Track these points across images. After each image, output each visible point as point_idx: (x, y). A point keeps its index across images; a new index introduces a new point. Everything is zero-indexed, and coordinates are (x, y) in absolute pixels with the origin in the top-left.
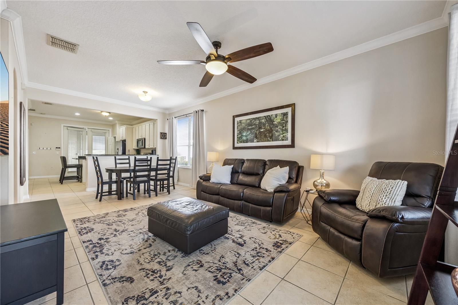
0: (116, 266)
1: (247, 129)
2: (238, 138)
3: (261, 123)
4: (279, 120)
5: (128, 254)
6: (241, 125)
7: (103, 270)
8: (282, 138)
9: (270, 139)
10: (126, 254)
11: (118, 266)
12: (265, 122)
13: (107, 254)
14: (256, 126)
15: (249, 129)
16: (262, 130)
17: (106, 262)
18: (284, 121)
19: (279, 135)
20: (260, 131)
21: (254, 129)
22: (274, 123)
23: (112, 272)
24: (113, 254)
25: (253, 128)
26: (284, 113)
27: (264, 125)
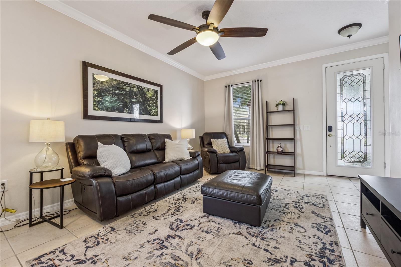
0: (318, 224)
1: (111, 92)
2: (94, 101)
3: (132, 91)
4: (151, 95)
5: (301, 226)
6: (101, 83)
7: (329, 228)
8: (153, 113)
9: (143, 112)
10: (303, 228)
11: (316, 224)
12: (137, 92)
13: (320, 240)
14: (126, 93)
15: (115, 94)
17: (324, 232)
18: (154, 98)
19: (151, 110)
20: (131, 100)
21: (123, 96)
22: (146, 96)
23: (323, 222)
24: (314, 236)
25: (122, 94)
26: (155, 90)
27: (136, 95)
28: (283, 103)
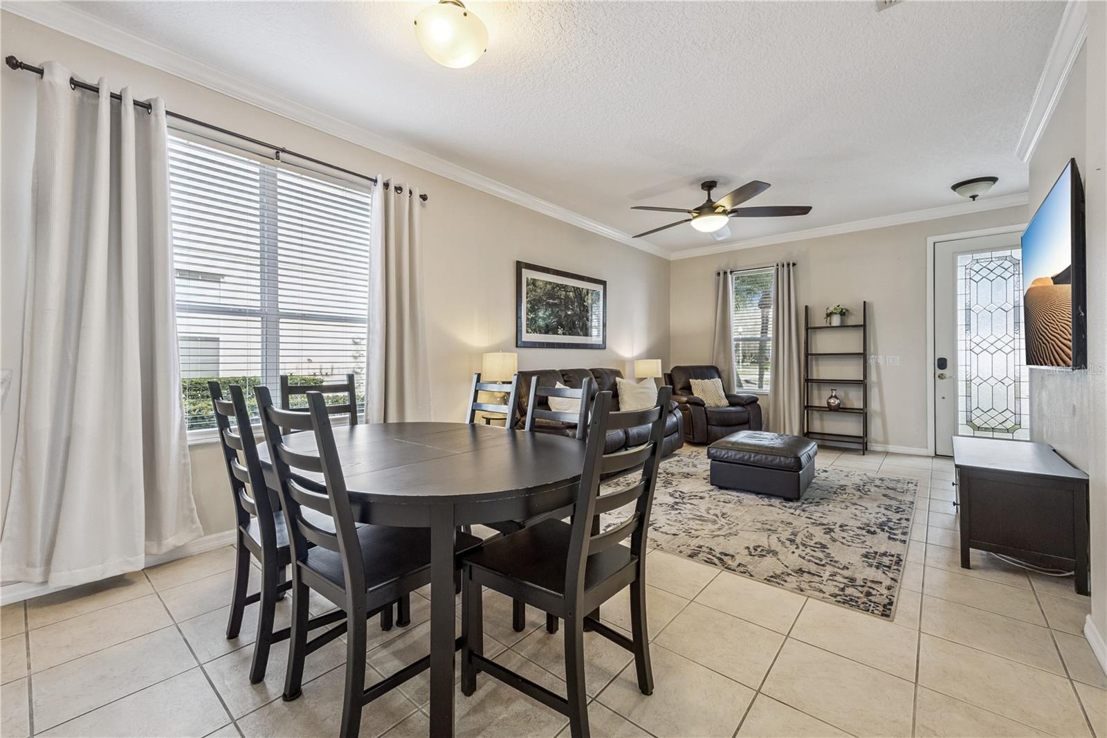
1: (545, 303)
2: (528, 319)
3: (568, 297)
6: (535, 291)
12: (573, 297)
14: (561, 302)
15: (549, 305)
16: (569, 313)
20: (566, 313)
21: (557, 308)
25: (556, 304)
27: (573, 303)
28: (842, 311)
